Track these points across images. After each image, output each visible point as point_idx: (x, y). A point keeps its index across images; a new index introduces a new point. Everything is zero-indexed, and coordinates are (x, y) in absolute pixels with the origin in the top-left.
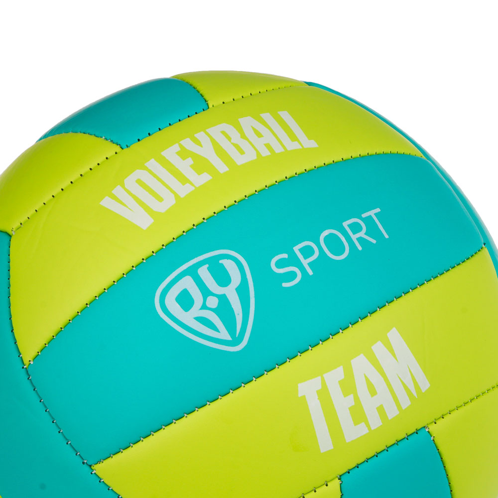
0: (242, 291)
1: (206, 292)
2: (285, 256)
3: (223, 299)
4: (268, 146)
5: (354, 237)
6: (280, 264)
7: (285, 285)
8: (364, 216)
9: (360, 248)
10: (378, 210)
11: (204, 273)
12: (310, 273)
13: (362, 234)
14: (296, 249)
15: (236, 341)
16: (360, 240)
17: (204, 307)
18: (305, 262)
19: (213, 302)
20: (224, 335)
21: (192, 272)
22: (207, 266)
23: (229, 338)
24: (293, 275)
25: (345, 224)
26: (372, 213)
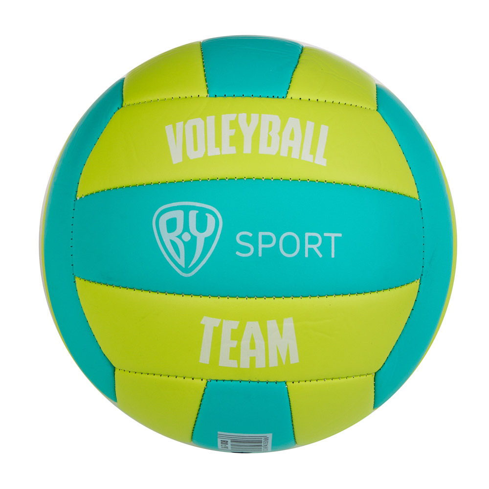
0: (209, 241)
1: (186, 228)
2: (251, 235)
3: (194, 239)
4: (290, 149)
5: (307, 246)
6: (243, 238)
7: (238, 253)
8: (326, 234)
9: (307, 255)
10: (340, 235)
11: (193, 215)
12: (260, 255)
13: (315, 247)
14: (261, 234)
15: (186, 270)
16: (311, 250)
17: (180, 237)
18: (261, 246)
19: (187, 237)
20: (182, 262)
21: (186, 210)
22: (198, 212)
23: (183, 265)
24: (247, 250)
25: (307, 235)
26: (333, 236)
